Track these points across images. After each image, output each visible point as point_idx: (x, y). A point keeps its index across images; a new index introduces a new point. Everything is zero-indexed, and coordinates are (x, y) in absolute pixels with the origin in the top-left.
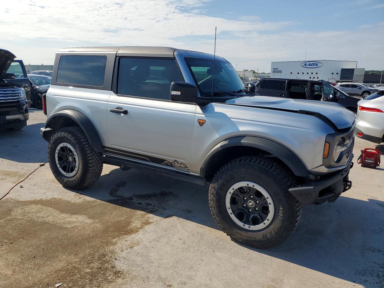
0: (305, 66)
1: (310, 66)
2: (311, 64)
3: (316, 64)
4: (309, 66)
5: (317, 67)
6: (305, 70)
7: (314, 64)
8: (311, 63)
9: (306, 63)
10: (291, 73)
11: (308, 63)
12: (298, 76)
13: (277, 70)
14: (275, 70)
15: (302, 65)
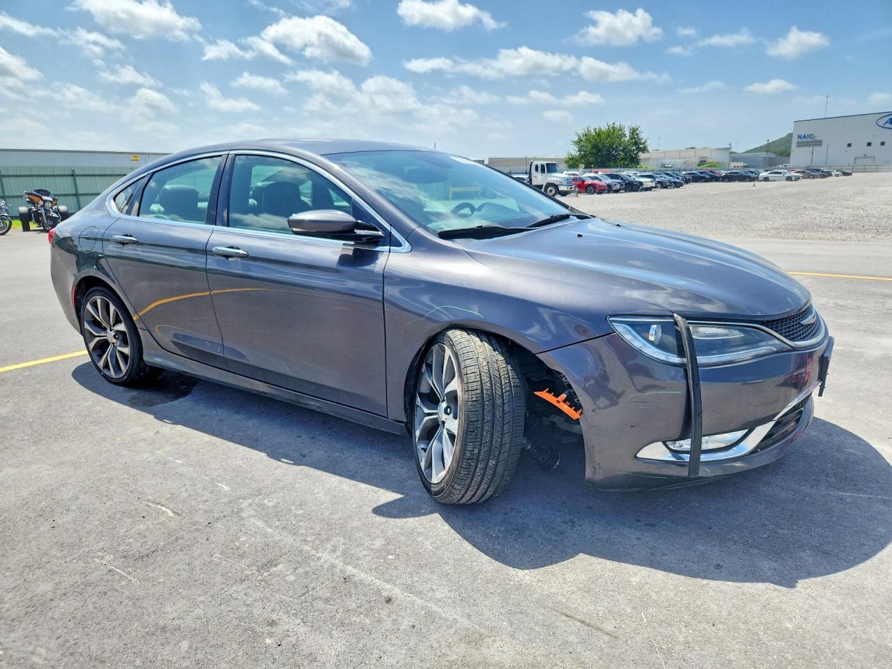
0: (889, 125)
9: (890, 117)
10: (849, 145)
12: (868, 150)
13: (809, 139)
14: (804, 139)
15: (881, 122)
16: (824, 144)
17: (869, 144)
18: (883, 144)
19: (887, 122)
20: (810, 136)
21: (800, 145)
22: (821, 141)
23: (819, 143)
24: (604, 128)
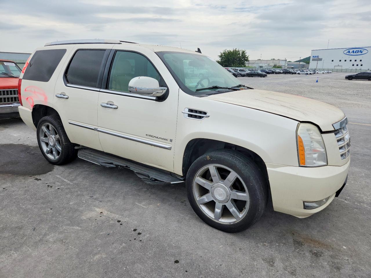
0: (348, 53)
1: (354, 53)
2: (355, 52)
3: (361, 51)
4: (352, 54)
5: (361, 54)
6: (348, 58)
7: (359, 51)
8: (355, 50)
9: (349, 50)
10: (333, 61)
11: (351, 51)
12: (340, 64)
13: (317, 58)
14: (315, 58)
15: (345, 52)
16: (323, 60)
17: (340, 61)
18: (345, 61)
19: (347, 52)
20: (318, 57)
21: (313, 60)
22: (322, 59)
23: (321, 60)
24: (232, 50)
